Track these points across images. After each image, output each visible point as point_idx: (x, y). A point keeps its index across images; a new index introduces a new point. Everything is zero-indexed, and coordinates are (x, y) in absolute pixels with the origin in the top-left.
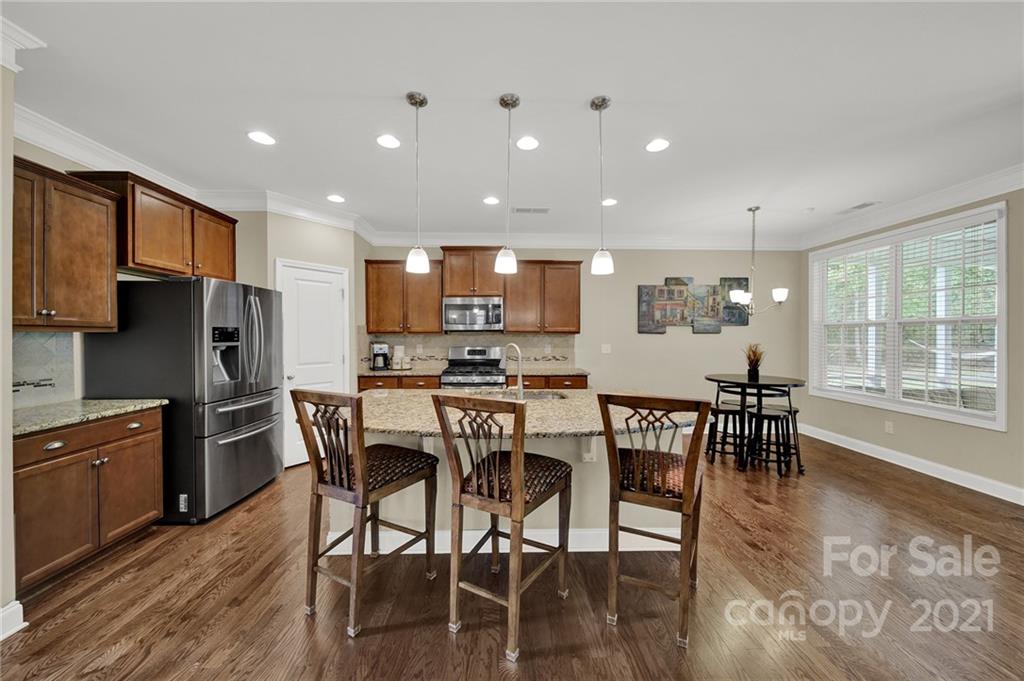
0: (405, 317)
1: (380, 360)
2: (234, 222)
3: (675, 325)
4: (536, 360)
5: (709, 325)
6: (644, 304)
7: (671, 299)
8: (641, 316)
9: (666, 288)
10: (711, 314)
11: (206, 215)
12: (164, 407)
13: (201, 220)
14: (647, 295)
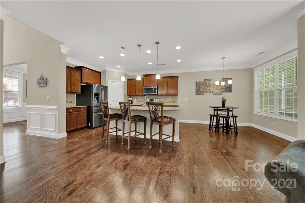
0: (135, 92)
1: (130, 102)
2: (101, 73)
3: (207, 93)
4: (167, 102)
5: (218, 92)
6: (197, 87)
7: (206, 85)
8: (197, 90)
9: (204, 82)
10: (219, 89)
11: (95, 72)
12: (87, 107)
13: (95, 73)
14: (199, 84)
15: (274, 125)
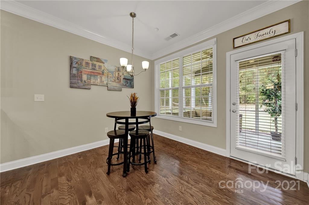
3: (97, 85)
5: (116, 87)
6: (74, 69)
7: (94, 69)
8: (72, 76)
9: (90, 62)
10: (117, 81)
14: (77, 64)
15: (181, 130)
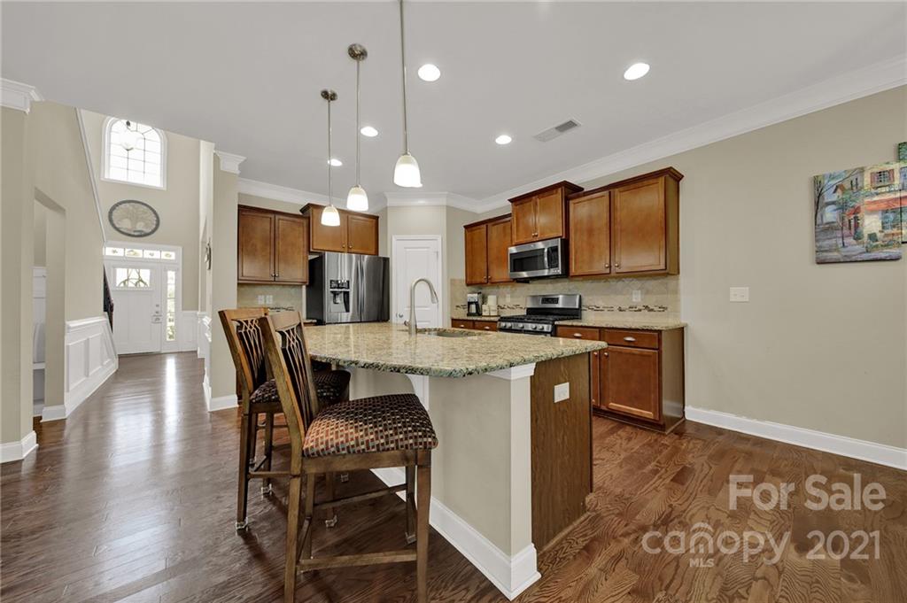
0: (488, 269)
1: (473, 307)
2: (377, 219)
4: (620, 310)
6: (830, 209)
8: (822, 230)
9: (897, 166)
11: (357, 217)
13: (353, 220)
14: (839, 190)
